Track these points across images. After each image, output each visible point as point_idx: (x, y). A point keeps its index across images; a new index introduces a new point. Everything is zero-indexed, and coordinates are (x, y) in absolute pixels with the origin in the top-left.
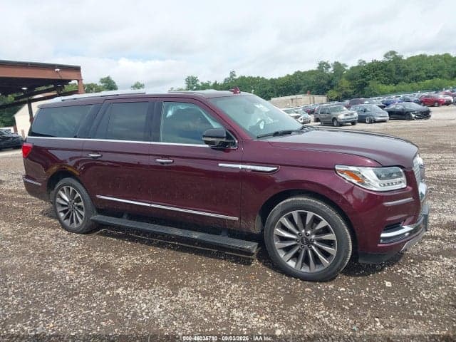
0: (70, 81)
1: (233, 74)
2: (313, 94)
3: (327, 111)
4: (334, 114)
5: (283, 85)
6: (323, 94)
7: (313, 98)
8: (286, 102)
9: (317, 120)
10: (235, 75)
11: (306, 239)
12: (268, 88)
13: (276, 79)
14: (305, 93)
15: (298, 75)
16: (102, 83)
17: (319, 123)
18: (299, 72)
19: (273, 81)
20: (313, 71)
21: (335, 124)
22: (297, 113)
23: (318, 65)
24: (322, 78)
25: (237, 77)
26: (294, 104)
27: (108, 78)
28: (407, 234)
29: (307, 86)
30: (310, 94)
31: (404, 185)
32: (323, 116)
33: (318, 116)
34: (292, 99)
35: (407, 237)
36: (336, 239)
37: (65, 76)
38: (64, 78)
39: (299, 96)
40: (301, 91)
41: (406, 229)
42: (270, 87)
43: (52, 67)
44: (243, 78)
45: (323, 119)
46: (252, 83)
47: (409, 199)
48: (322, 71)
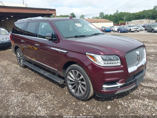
0: (53, 14)
1: (117, 11)
2: (150, 19)
3: (150, 26)
4: (153, 28)
5: (138, 16)
6: (154, 19)
7: (150, 21)
8: (138, 22)
9: (146, 30)
10: (118, 12)
11: (77, 82)
12: (131, 17)
13: (135, 13)
14: (146, 19)
15: (144, 11)
16: (71, 15)
17: (146, 31)
18: (145, 10)
19: (133, 14)
20: (151, 10)
21: (153, 32)
22: (138, 27)
23: (154, 8)
24: (155, 13)
25: (119, 13)
26: (141, 23)
27: (73, 13)
28: (119, 87)
29: (148, 16)
30: (149, 19)
31: (119, 64)
32: (148, 28)
33: (146, 28)
34: (140, 21)
35: (119, 88)
36: (86, 84)
37: (51, 12)
38: (50, 13)
39: (143, 20)
40: (145, 18)
41: (119, 85)
42: (132, 16)
43: (46, 9)
44: (121, 13)
45: (148, 29)
46: (125, 15)
47: (121, 71)
48: (155, 10)
